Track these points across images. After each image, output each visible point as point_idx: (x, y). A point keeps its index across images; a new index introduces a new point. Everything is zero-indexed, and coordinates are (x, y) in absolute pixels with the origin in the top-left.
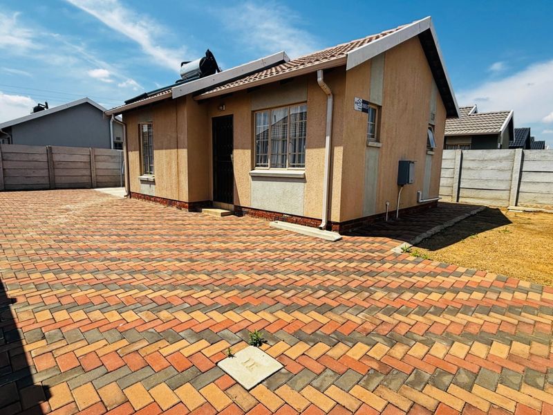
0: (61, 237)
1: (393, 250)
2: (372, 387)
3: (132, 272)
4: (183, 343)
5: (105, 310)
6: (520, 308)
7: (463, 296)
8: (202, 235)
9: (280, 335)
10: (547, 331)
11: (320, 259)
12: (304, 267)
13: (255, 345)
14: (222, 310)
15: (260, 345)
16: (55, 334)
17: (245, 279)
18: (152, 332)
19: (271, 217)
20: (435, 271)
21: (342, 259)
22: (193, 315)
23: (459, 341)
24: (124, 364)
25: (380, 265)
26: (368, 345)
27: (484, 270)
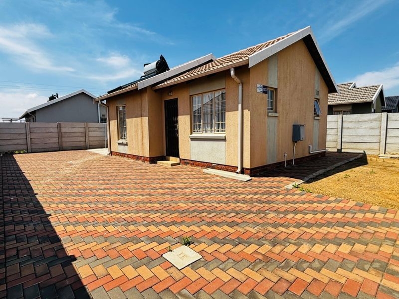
0: (68, 182)
1: (286, 187)
2: (256, 269)
3: (112, 203)
4: (143, 244)
5: (95, 226)
6: (366, 223)
7: (329, 216)
8: (157, 179)
9: (202, 240)
10: (382, 237)
11: (235, 193)
12: (223, 198)
13: (186, 245)
14: (167, 225)
15: (190, 245)
16: (67, 239)
17: (183, 206)
18: (124, 238)
19: (204, 166)
20: (313, 200)
21: (250, 193)
22: (149, 228)
23: (319, 243)
24: (107, 255)
25: (275, 196)
26: (258, 245)
27: (348, 199)
